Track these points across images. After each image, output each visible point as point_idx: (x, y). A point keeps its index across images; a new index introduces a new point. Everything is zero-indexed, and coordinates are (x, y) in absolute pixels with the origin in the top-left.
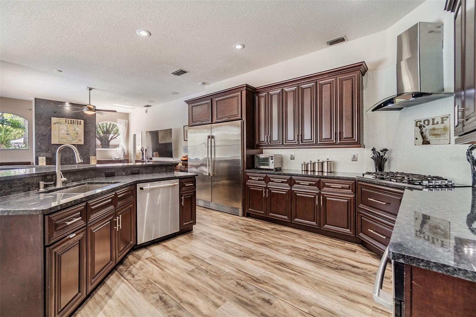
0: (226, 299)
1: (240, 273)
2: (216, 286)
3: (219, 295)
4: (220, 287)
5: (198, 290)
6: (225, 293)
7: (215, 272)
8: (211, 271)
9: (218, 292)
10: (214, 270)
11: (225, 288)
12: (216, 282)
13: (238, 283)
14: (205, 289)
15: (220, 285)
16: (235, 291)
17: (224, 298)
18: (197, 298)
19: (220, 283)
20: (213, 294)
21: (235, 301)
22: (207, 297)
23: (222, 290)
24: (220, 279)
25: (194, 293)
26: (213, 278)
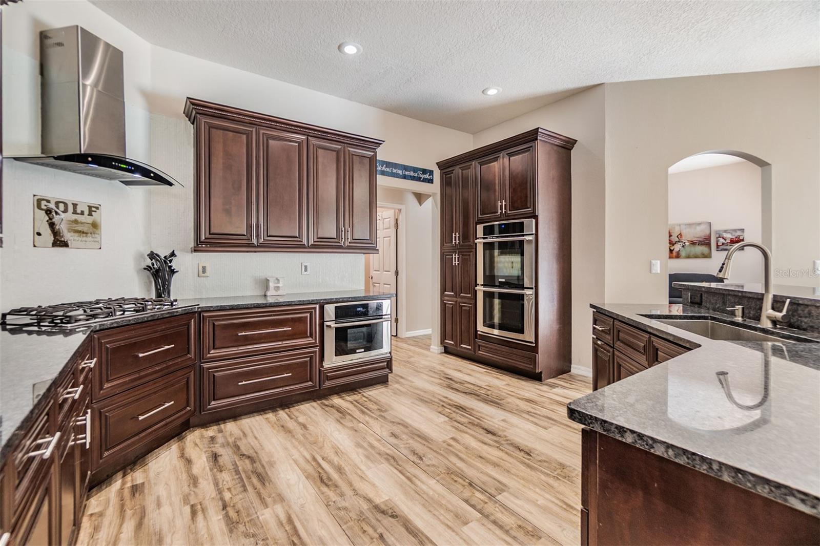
0: (442, 443)
1: (411, 474)
2: (454, 459)
3: (451, 448)
4: (447, 457)
5: (481, 457)
6: (442, 449)
7: (456, 481)
8: (464, 486)
9: (452, 452)
10: (458, 486)
11: (441, 455)
12: (454, 464)
13: (421, 458)
14: (470, 458)
15: (449, 460)
16: (428, 450)
17: (444, 445)
18: (480, 449)
19: (448, 462)
20: (459, 451)
21: (432, 440)
22: (466, 448)
23: (446, 453)
24: (448, 468)
25: (484, 455)
26: (459, 471)
